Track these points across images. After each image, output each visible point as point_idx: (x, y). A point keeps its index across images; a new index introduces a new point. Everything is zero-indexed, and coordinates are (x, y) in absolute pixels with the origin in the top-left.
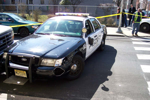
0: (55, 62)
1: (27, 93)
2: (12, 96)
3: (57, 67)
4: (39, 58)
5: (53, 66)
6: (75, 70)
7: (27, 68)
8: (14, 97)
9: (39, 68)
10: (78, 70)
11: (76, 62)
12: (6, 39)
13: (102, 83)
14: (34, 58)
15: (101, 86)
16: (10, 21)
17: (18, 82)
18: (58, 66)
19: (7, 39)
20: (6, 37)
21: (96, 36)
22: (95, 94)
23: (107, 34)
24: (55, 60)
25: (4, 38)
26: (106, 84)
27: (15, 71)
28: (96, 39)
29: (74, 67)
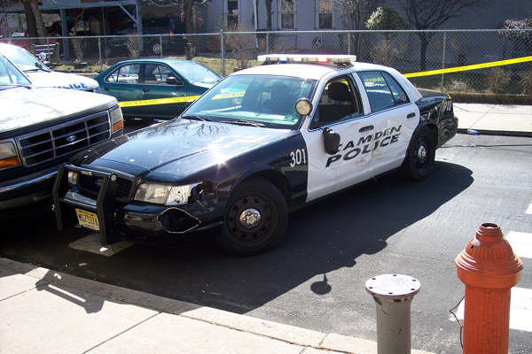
0: (169, 192)
2: (56, 275)
3: (171, 206)
4: (132, 180)
5: (162, 203)
6: (253, 227)
8: (60, 277)
9: (129, 207)
10: (262, 226)
11: (256, 201)
12: (87, 129)
13: (324, 271)
14: (114, 178)
15: (319, 278)
17: (103, 249)
18: (175, 204)
19: (92, 132)
20: (89, 126)
21: (371, 127)
22: (278, 298)
23: (459, 127)
24: (169, 188)
25: (81, 125)
26: (335, 277)
27: (77, 211)
28: (371, 136)
29: (250, 216)
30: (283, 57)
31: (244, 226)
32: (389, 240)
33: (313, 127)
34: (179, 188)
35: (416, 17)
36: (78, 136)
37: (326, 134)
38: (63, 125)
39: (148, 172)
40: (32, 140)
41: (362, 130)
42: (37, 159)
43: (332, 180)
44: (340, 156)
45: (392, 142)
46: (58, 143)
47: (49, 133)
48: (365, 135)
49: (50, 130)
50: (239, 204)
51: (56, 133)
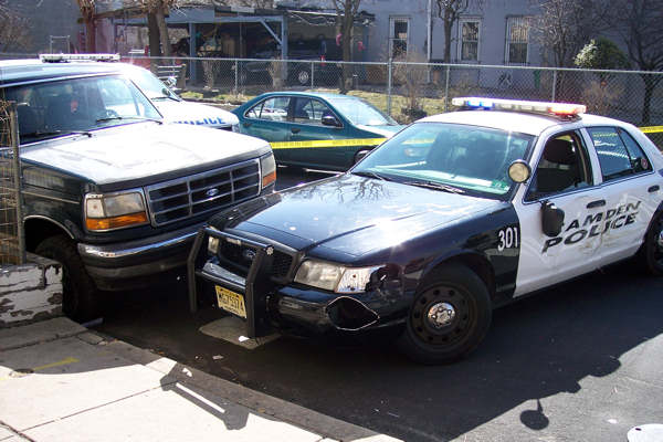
0: (341, 276)
1: (244, 376)
2: (185, 370)
3: (343, 294)
4: (293, 255)
5: (331, 288)
6: (444, 327)
7: (242, 281)
8: (190, 374)
9: (287, 290)
11: (451, 293)
12: (232, 180)
13: (538, 396)
14: (270, 252)
15: (530, 405)
16: (326, 122)
17: (242, 339)
18: (349, 291)
19: (237, 184)
20: (234, 177)
21: (602, 203)
22: (478, 428)
24: (342, 269)
25: (225, 176)
26: (554, 405)
27: (218, 288)
28: (600, 215)
29: (442, 313)
30: (488, 102)
31: (433, 325)
32: (623, 359)
33: (529, 198)
34: (354, 271)
35: (640, 54)
36: (221, 190)
37: (545, 209)
38: (203, 175)
39: (314, 245)
40: (164, 192)
41: (590, 206)
42: (169, 216)
43: (547, 270)
44: (560, 239)
45: (627, 223)
46: (196, 197)
47: (185, 184)
48: (594, 212)
49: (188, 179)
50: (428, 295)
51: (194, 184)
